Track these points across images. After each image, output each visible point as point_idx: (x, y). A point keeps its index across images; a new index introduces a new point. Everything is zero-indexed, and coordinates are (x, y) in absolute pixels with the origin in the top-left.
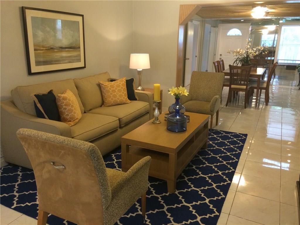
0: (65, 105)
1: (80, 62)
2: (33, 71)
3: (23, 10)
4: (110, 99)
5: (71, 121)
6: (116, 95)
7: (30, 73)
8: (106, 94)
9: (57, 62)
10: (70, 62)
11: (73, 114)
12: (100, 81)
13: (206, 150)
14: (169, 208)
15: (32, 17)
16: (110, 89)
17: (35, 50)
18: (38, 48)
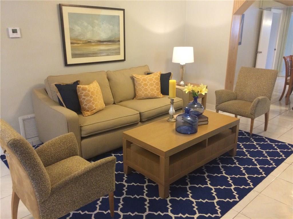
0: (84, 96)
1: (120, 54)
2: (69, 62)
3: (60, 7)
4: (141, 93)
5: (88, 111)
6: (148, 88)
7: (66, 65)
8: (138, 87)
9: (94, 54)
10: (108, 55)
11: (91, 104)
12: (133, 74)
13: (233, 158)
14: (151, 213)
15: (69, 13)
16: (142, 82)
17: (72, 43)
18: (75, 42)
